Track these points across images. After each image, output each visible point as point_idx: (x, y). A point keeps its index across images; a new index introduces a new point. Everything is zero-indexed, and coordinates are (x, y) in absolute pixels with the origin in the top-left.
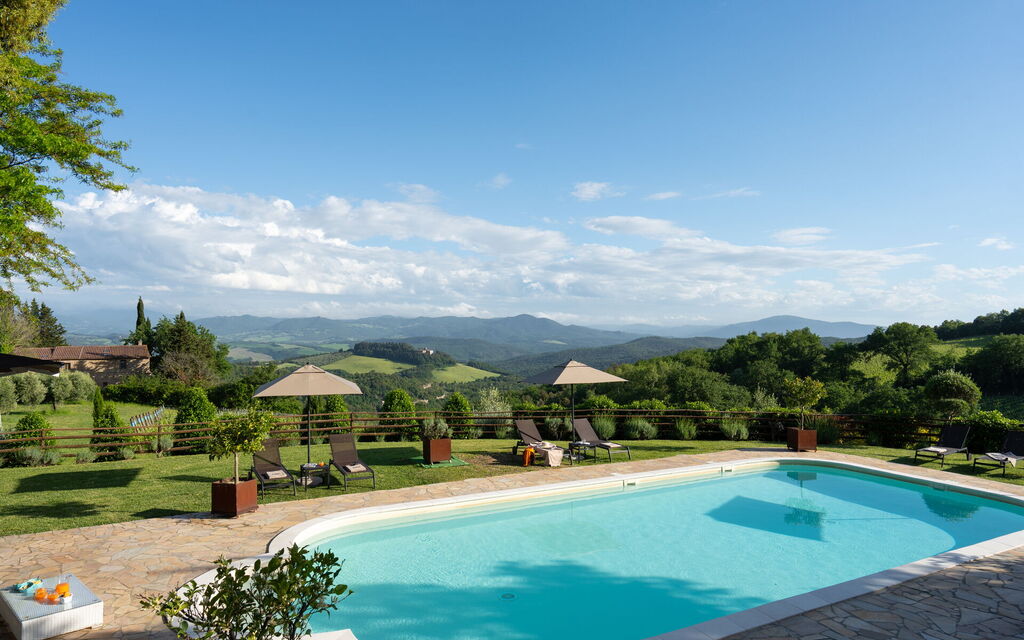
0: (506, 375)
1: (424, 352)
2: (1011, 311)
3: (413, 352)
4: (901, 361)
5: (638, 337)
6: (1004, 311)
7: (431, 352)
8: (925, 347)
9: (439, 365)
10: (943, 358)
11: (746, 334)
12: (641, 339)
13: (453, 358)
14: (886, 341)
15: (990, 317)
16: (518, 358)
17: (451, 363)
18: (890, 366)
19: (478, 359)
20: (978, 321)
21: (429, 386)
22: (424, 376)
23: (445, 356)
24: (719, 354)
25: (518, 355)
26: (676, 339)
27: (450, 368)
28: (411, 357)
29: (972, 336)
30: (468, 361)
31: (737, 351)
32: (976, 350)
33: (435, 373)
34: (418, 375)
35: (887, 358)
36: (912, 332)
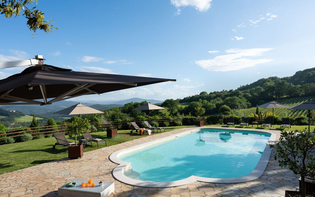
0: (46, 118)
1: (11, 111)
2: (191, 96)
3: (6, 111)
4: (171, 109)
5: (93, 105)
6: (190, 96)
7: (14, 111)
8: (176, 105)
9: (17, 116)
10: (180, 108)
11: (130, 103)
12: (94, 105)
13: (24, 113)
14: (168, 104)
15: (187, 98)
16: (50, 112)
17: (23, 115)
18: (168, 110)
19: (34, 113)
20: (184, 99)
21: (14, 124)
22: (11, 120)
23: (20, 112)
24: (124, 108)
25: (50, 111)
26: (105, 105)
27: (22, 117)
28: (5, 113)
29: (184, 102)
30: (30, 114)
31: (129, 107)
32: (187, 106)
33: (16, 119)
34: (8, 120)
35: (168, 108)
36: (174, 101)
